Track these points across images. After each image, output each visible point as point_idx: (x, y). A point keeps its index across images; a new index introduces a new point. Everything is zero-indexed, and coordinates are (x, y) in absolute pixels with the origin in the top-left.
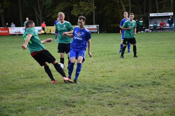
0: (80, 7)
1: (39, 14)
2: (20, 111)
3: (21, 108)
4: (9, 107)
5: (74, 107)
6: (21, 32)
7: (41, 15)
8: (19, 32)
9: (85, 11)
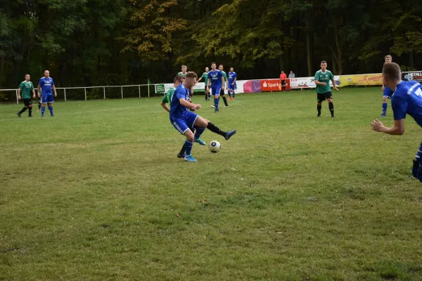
0: (407, 40)
1: (337, 55)
2: (279, 201)
3: (281, 197)
4: (265, 196)
5: (362, 199)
6: (307, 84)
7: (340, 57)
8: (305, 85)
9: (416, 46)
